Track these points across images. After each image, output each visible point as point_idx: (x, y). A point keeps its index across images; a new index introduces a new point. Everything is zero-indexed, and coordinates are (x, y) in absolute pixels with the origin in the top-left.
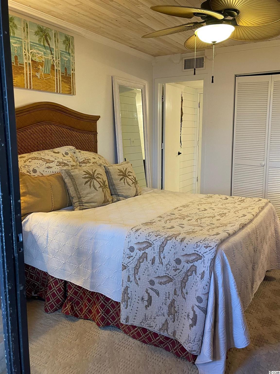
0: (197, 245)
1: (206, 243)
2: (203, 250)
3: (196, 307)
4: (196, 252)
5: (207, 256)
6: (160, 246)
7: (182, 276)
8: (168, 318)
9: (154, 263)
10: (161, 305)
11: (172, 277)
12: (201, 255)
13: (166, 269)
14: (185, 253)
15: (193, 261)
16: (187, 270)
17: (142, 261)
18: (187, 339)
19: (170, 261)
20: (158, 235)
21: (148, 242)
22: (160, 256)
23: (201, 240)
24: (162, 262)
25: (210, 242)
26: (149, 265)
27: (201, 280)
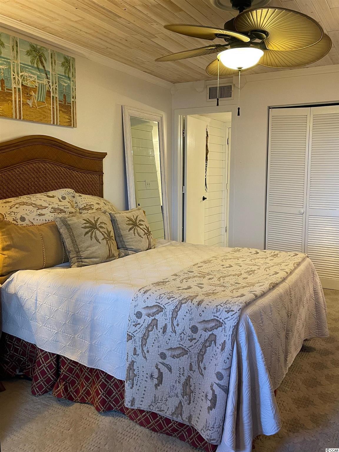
0: (217, 310)
1: (228, 307)
2: (224, 315)
3: (215, 385)
4: (216, 318)
5: (228, 322)
6: (173, 311)
7: (199, 347)
8: (183, 399)
9: (166, 331)
10: (174, 384)
11: (187, 349)
12: (221, 321)
13: (179, 339)
14: (202, 319)
15: (212, 329)
16: (205, 339)
17: (151, 330)
18: (205, 425)
19: (184, 329)
20: (171, 298)
21: (158, 305)
22: (172, 323)
23: (221, 303)
24: (175, 330)
25: (233, 305)
26: (160, 334)
27: (222, 352)
